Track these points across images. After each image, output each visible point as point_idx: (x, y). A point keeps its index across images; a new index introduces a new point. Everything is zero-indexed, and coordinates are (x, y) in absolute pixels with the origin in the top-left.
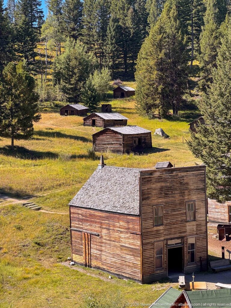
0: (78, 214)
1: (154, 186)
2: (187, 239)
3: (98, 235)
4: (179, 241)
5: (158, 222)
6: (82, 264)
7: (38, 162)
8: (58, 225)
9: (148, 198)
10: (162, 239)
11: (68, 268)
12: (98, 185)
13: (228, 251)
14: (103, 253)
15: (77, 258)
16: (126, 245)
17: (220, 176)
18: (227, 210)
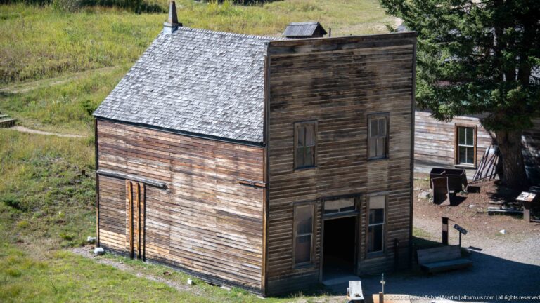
0: (117, 137)
1: (297, 77)
2: (367, 200)
3: (164, 187)
4: (350, 203)
5: (305, 159)
6: (122, 253)
8: (62, 162)
9: (283, 105)
10: (312, 197)
11: (90, 261)
12: (165, 70)
13: (457, 227)
14: (174, 228)
15: (110, 238)
16: (231, 210)
17: (445, 57)
18: (452, 135)
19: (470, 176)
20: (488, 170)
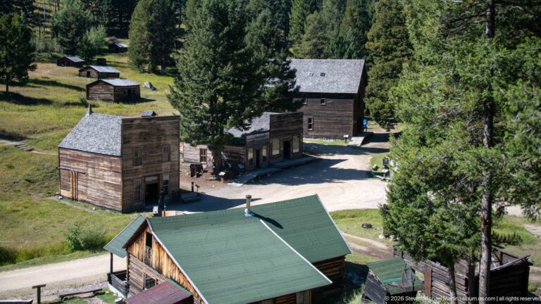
0: (67, 155)
1: (134, 132)
2: (162, 176)
3: (84, 173)
4: (155, 178)
5: (137, 162)
6: (69, 198)
7: (32, 107)
8: (49, 164)
9: (128, 142)
10: (140, 176)
11: (57, 202)
12: (86, 130)
13: (196, 185)
14: (88, 189)
15: (65, 193)
16: (110, 182)
17: (193, 124)
18: (199, 152)
19: (204, 167)
20: (211, 164)
